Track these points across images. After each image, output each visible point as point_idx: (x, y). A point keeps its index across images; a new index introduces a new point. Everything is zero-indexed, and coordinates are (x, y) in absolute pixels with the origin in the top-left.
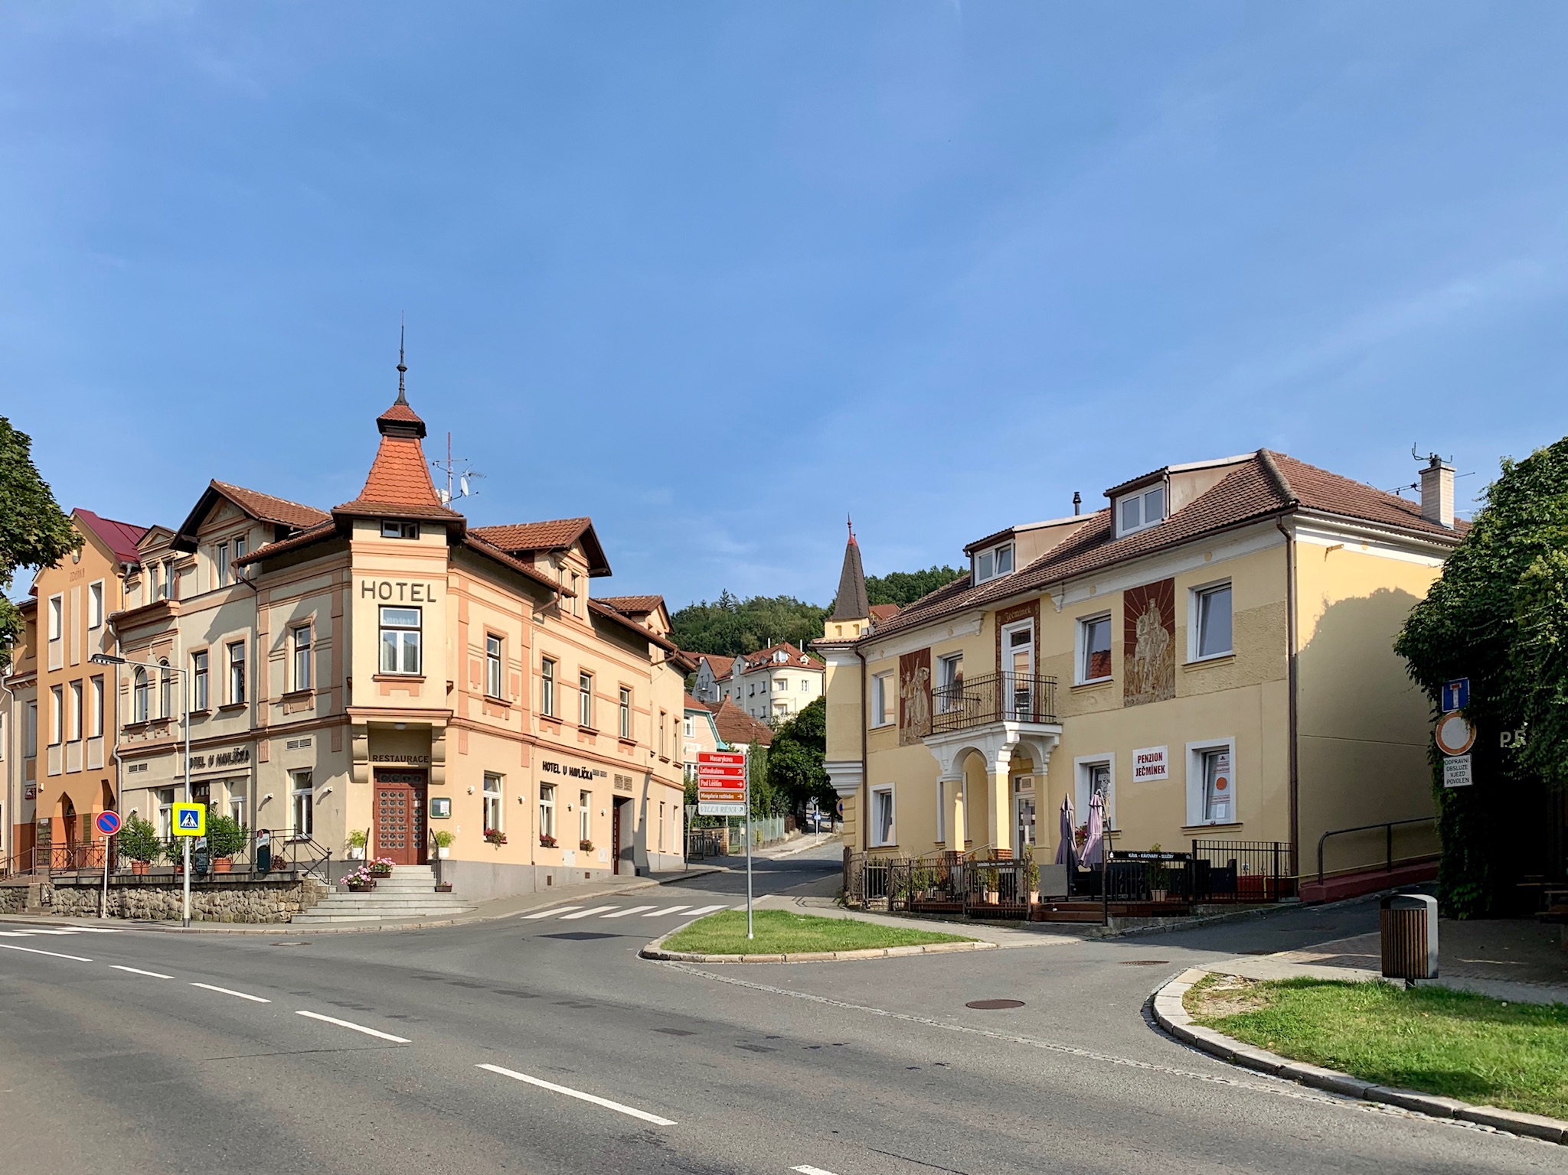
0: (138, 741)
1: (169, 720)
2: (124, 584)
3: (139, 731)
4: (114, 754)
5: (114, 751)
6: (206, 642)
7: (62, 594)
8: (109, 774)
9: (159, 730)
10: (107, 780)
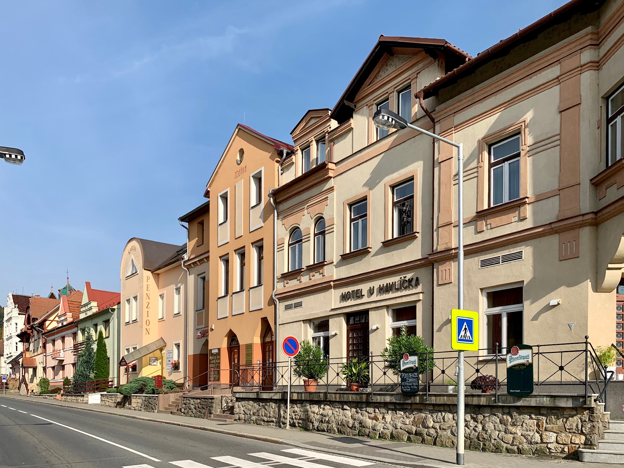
0: (293, 284)
1: (325, 263)
2: (280, 167)
3: (294, 277)
4: (274, 296)
5: (274, 294)
6: (366, 189)
7: (228, 190)
8: (268, 313)
9: (314, 273)
10: (266, 318)
